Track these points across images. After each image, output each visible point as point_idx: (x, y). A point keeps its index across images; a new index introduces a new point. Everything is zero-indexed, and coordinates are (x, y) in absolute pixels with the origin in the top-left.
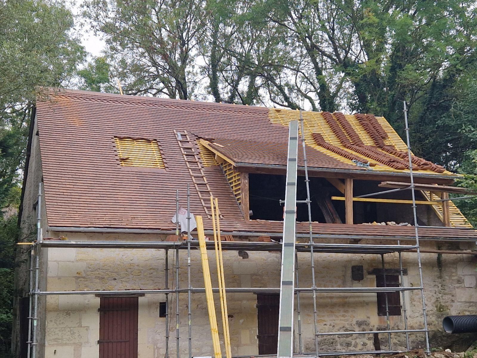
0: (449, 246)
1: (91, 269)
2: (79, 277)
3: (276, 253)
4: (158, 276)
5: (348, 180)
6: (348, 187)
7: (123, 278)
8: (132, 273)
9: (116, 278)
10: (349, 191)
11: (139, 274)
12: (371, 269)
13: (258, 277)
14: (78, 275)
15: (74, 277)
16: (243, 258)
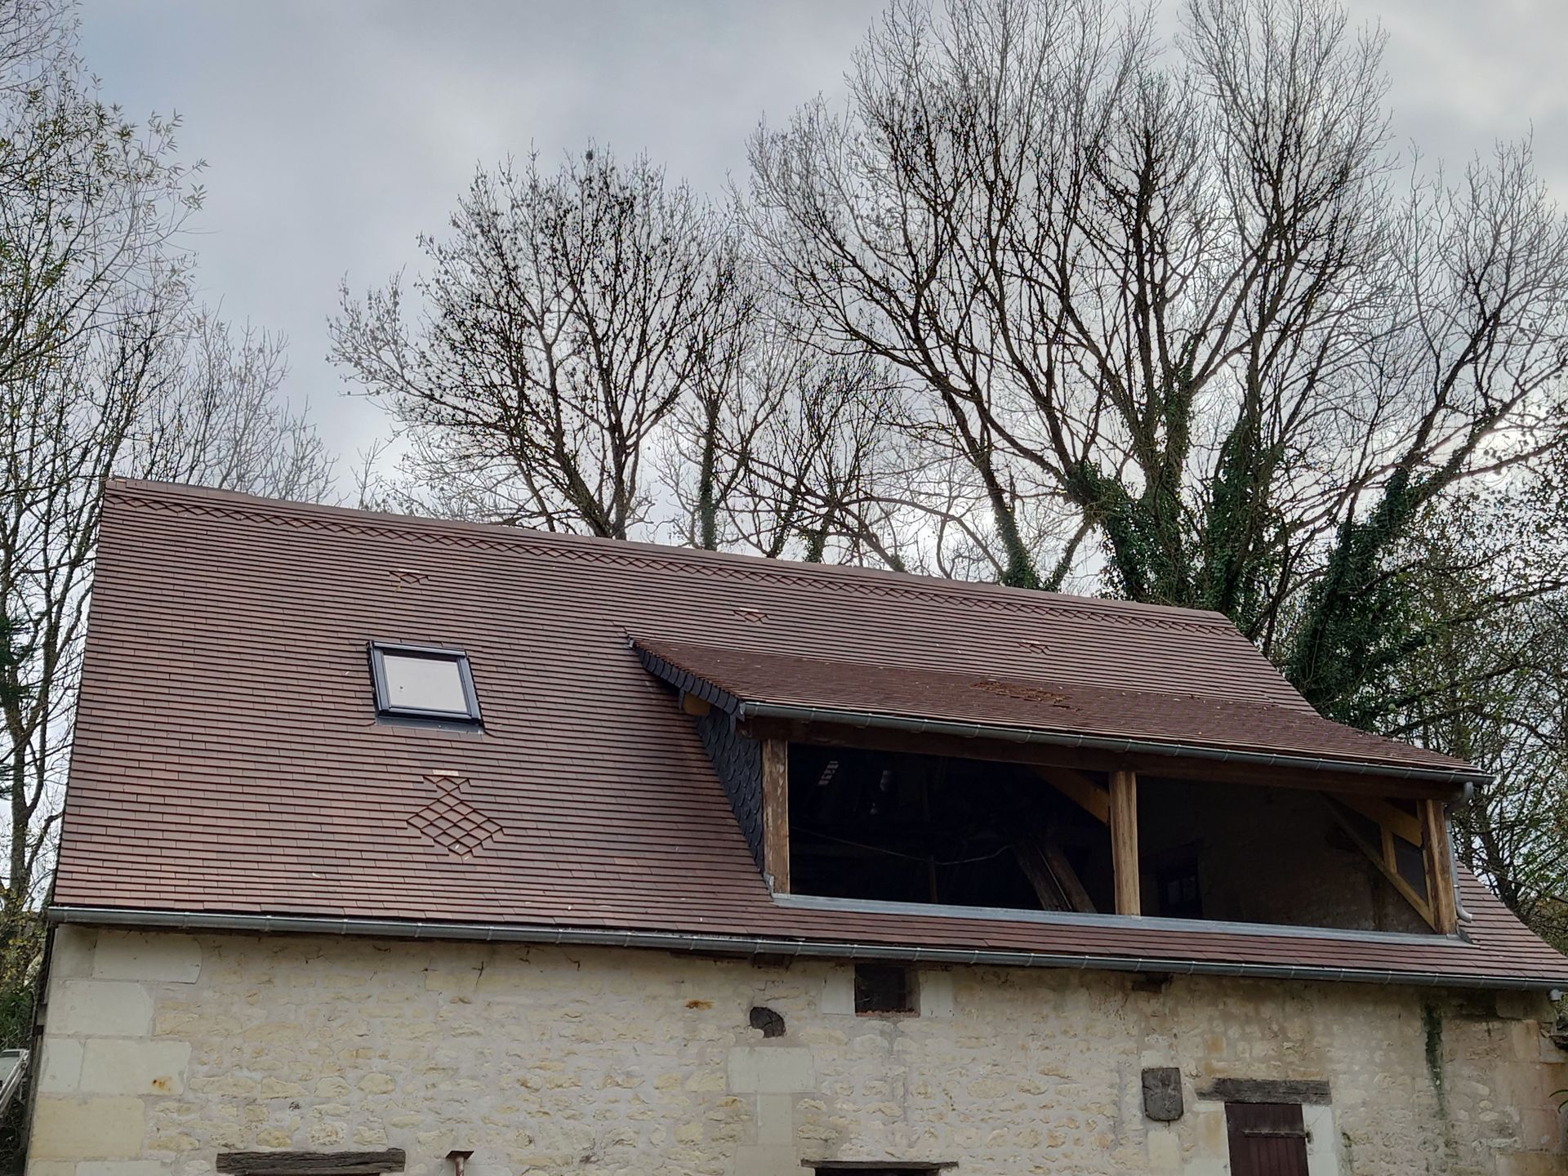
0: (1461, 1006)
1: (206, 1068)
2: (160, 1098)
3: (882, 1018)
4: (455, 1097)
5: (1121, 776)
6: (1121, 798)
7: (328, 1100)
8: (363, 1084)
9: (301, 1103)
10: (1126, 812)
11: (384, 1089)
12: (1207, 1084)
13: (817, 1103)
14: (156, 1090)
15: (140, 1096)
16: (766, 1035)
